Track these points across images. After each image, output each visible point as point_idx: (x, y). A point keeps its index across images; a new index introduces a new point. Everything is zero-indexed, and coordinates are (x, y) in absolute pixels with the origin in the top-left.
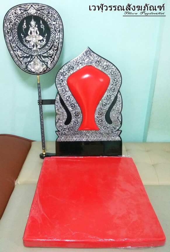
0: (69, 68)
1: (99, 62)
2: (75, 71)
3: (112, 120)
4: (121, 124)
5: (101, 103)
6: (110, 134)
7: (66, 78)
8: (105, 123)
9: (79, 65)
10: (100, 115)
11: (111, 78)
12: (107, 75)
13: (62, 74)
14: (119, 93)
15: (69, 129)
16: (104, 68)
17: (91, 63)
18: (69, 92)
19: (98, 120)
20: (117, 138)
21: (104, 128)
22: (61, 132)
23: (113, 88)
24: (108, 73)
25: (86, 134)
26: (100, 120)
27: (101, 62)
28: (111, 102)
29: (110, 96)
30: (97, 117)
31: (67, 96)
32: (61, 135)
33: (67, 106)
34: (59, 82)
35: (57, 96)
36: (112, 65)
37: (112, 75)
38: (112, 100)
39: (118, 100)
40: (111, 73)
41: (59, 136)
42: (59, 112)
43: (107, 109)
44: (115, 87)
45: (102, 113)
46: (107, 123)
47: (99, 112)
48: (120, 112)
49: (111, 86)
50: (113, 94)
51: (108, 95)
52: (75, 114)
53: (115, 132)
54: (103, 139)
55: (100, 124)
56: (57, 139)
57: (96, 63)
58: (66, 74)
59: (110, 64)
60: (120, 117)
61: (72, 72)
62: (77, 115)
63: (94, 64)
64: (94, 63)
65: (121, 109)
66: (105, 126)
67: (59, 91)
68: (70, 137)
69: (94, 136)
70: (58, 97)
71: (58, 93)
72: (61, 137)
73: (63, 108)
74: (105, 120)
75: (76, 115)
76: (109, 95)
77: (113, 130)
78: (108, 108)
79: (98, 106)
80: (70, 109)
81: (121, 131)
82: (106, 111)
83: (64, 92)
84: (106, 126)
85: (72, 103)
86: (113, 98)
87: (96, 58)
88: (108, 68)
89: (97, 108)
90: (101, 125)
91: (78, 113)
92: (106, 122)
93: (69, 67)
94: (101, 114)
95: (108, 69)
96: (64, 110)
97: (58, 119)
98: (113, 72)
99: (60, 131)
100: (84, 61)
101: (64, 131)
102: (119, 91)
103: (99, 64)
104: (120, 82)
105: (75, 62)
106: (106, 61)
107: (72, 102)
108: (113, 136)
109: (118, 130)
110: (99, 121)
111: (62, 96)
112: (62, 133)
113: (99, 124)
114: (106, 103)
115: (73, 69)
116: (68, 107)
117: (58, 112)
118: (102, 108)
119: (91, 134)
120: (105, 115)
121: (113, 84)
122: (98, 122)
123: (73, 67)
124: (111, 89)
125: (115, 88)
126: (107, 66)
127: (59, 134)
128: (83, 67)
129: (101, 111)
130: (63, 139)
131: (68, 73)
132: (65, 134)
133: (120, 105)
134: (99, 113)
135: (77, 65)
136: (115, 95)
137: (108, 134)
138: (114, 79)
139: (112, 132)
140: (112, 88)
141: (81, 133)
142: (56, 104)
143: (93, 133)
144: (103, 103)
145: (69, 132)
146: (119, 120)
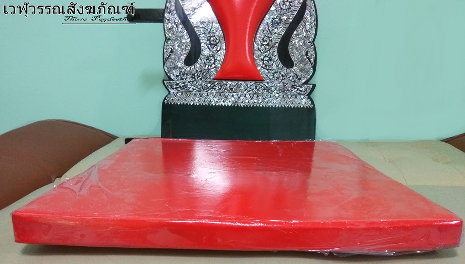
3: (294, 58)
4: (314, 68)
10: (266, 47)
19: (262, 57)
20: (304, 101)
21: (276, 76)
22: (175, 82)
28: (292, 17)
29: (290, 2)
30: (260, 51)
38: (295, 13)
39: (307, 12)
41: (169, 92)
42: (173, 34)
43: (282, 34)
45: (271, 41)
46: (281, 66)
47: (265, 39)
48: (311, 41)
51: (286, 0)
52: (208, 40)
53: (301, 87)
54: (271, 102)
56: (165, 99)
60: (312, 51)
62: (213, 44)
65: (314, 33)
66: (276, 72)
69: (252, 95)
72: (175, 93)
73: (181, 26)
74: (277, 57)
78: (285, 30)
79: (262, 25)
82: (280, 37)
84: (280, 73)
86: (298, 9)
89: (261, 29)
90: (268, 70)
94: (268, 45)
96: (184, 30)
97: (170, 49)
101: (182, 79)
108: (296, 97)
109: (307, 83)
112: (177, 84)
113: (264, 66)
114: (280, 19)
117: (171, 36)
118: (271, 30)
120: (277, 45)
122: (261, 63)
127: (171, 86)
129: (269, 37)
130: (179, 98)
132: (184, 87)
133: (312, 25)
137: (284, 92)
139: (292, 86)
141: (221, 86)
142: (166, 15)
143: (248, 87)
144: (274, 18)
145: (193, 82)
146: (309, 59)
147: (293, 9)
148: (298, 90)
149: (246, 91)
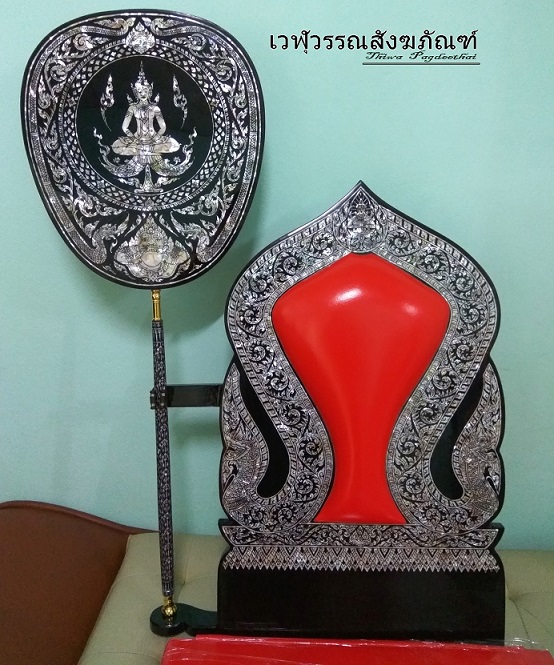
0: (282, 261)
1: (402, 239)
2: (305, 275)
3: (463, 480)
4: (501, 498)
5: (414, 408)
6: (453, 540)
7: (271, 302)
8: (431, 492)
9: (321, 251)
10: (409, 459)
11: (453, 303)
12: (437, 294)
13: (253, 284)
14: (489, 367)
15: (276, 513)
16: (426, 266)
17: (372, 243)
18: (281, 358)
19: (403, 479)
20: (483, 559)
21: (429, 514)
22: (242, 526)
23: (464, 347)
24: (441, 284)
25: (347, 539)
26: (408, 477)
27: (411, 241)
28: (456, 404)
29: (451, 377)
30: (398, 467)
31: (270, 374)
32: (244, 539)
33: (271, 414)
34: (242, 318)
35: (229, 373)
36: (457, 253)
37: (459, 292)
38: (462, 396)
39: (485, 394)
40: (454, 283)
41: (232, 546)
42: (236, 438)
43: (439, 434)
44: (473, 342)
45: (419, 448)
46: (438, 493)
47: (406, 445)
48: (493, 448)
49: (455, 336)
50: (462, 371)
51: (443, 373)
52: (301, 449)
53: (477, 534)
54: (421, 563)
55: (410, 495)
56: (223, 559)
57: (392, 243)
58: (268, 285)
59: (449, 248)
60: (496, 467)
61: (291, 280)
62: (311, 455)
63: (382, 250)
64: (384, 244)
65: (498, 433)
66: (430, 507)
67: (241, 353)
68: (279, 550)
69: (385, 550)
70: (235, 379)
71: (236, 360)
72: (243, 548)
73: (252, 424)
74: (430, 479)
75: (306, 455)
76: (447, 374)
77: (465, 523)
78: (443, 428)
79: (401, 420)
80: (282, 427)
81: (502, 530)
82: (436, 441)
83: (259, 358)
84: (436, 507)
85: (293, 405)
86: (466, 389)
87: (393, 226)
88: (441, 264)
89: (398, 427)
90: (413, 502)
91: (317, 445)
92: (433, 487)
93: (284, 258)
94: (412, 455)
95: (442, 268)
96: (257, 432)
97: (232, 468)
98: (463, 280)
99: (237, 524)
100: (345, 235)
101: (254, 522)
102: (488, 360)
103: (406, 249)
104: (494, 321)
105: (306, 241)
106: (433, 237)
107: (294, 400)
108: (468, 552)
109: (487, 525)
110: (403, 484)
111: (249, 375)
112: (246, 532)
113: (406, 495)
114: (433, 409)
115: (298, 266)
116: (276, 421)
117: (234, 442)
118: (417, 428)
119: (373, 540)
120: (429, 456)
121: (462, 330)
122: (401, 489)
123: (299, 260)
124: (455, 351)
125: (471, 348)
126: (437, 256)
127: (235, 535)
128: (337, 258)
129: (414, 441)
130: (248, 558)
131: (276, 284)
132: (259, 537)
133: (495, 418)
134: (404, 449)
135: (316, 251)
136: (473, 374)
137: (445, 542)
138: (467, 311)
139: (461, 531)
140: (457, 345)
141: (328, 534)
142: (225, 405)
143: (377, 534)
144: (423, 407)
145: (275, 526)
146: (490, 481)
147: (457, 389)
148: (471, 538)
149: (375, 543)
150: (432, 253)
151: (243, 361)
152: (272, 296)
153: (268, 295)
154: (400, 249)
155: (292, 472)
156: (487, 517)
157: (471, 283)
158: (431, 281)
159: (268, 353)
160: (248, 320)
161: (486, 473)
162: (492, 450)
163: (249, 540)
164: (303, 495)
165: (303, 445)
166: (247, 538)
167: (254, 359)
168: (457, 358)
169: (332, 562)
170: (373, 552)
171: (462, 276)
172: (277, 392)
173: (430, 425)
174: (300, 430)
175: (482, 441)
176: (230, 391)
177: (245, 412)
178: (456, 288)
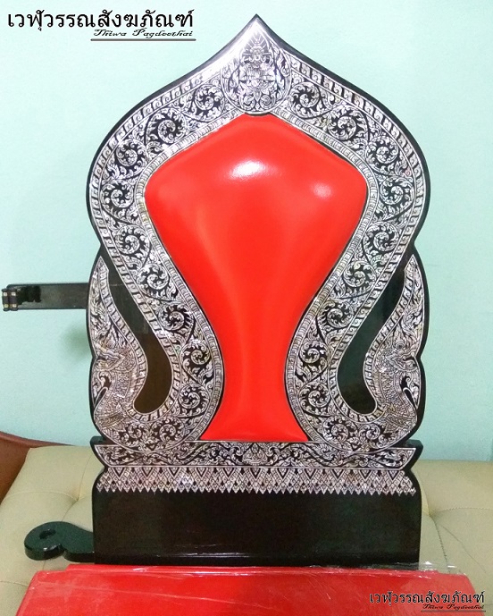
0: (156, 125)
2: (185, 145)
3: (375, 392)
4: (420, 413)
5: (319, 309)
6: (362, 459)
7: (144, 181)
8: (337, 404)
9: (206, 112)
10: (313, 368)
11: (371, 179)
12: (353, 169)
13: (120, 156)
14: (413, 260)
15: (157, 429)
16: (339, 131)
17: (271, 101)
18: (160, 249)
19: (305, 391)
20: (396, 482)
21: (334, 431)
22: (118, 445)
23: (383, 235)
24: (357, 155)
25: (240, 458)
26: (312, 389)
27: (321, 98)
28: (371, 304)
29: (367, 272)
30: (300, 377)
31: (147, 269)
32: (120, 459)
33: (148, 318)
34: (108, 200)
35: (95, 268)
36: (379, 114)
37: (380, 165)
38: (377, 295)
39: (405, 292)
40: (374, 153)
41: (106, 467)
42: (109, 347)
43: (349, 340)
44: (394, 229)
45: (324, 356)
46: (345, 407)
47: (310, 352)
48: (413, 355)
49: (373, 221)
50: (379, 265)
51: (357, 267)
52: (185, 357)
53: (391, 452)
54: (324, 484)
55: (314, 409)
56: (97, 481)
57: (297, 101)
58: (140, 157)
59: (369, 107)
60: (415, 377)
61: (169, 151)
63: (285, 110)
64: (286, 102)
65: (420, 338)
66: (336, 422)
67: (108, 243)
68: (161, 471)
69: (284, 470)
70: (103, 275)
71: (102, 252)
72: (119, 468)
73: (127, 329)
74: (337, 390)
75: (192, 365)
76: (361, 269)
77: (376, 441)
78: (354, 332)
79: (305, 323)
80: (163, 333)
81: (419, 449)
82: (345, 347)
83: (132, 251)
84: (344, 422)
85: (175, 307)
86: (383, 286)
87: (298, 77)
88: (359, 129)
89: (301, 332)
90: (317, 417)
91: (204, 353)
92: (340, 399)
93: (159, 121)
94: (316, 364)
95: (359, 135)
96: (132, 338)
97: (103, 381)
98: (385, 149)
99: (112, 443)
100: (236, 90)
101: (131, 440)
102: (411, 250)
103: (314, 108)
104: (421, 201)
105: (186, 98)
106: (349, 93)
107: (176, 301)
108: (379, 473)
109: (403, 443)
111: (120, 271)
112: (122, 451)
113: (308, 409)
114: (343, 310)
115: (177, 132)
116: (154, 326)
117: (104, 350)
118: (323, 332)
119: (269, 459)
120: (336, 365)
121: (381, 214)
122: (303, 402)
123: (178, 124)
124: (371, 240)
125: (392, 236)
126: (355, 118)
127: (109, 455)
128: (227, 121)
129: (319, 348)
130: (127, 480)
131: (150, 156)
132: (138, 456)
133: (417, 321)
134: (308, 357)
135: (199, 111)
136: (392, 268)
137: (353, 462)
138: (388, 189)
139: (372, 450)
140: (375, 233)
141: (217, 452)
142: (92, 306)
143: (275, 453)
144: (331, 308)
145: (156, 444)
146: (408, 393)
147: (373, 286)
148: (383, 457)
149: (272, 462)
150: (348, 113)
151: (111, 253)
152: (146, 171)
153: (139, 170)
154: (307, 109)
155: (175, 384)
156: (403, 434)
157: (395, 153)
158: (345, 151)
159: (142, 244)
160: (116, 202)
161: (404, 384)
162: (411, 358)
163: (126, 460)
164: (188, 410)
165: (188, 353)
166: (124, 458)
167: (125, 251)
168: (374, 249)
169: (222, 484)
170: (269, 472)
171: (384, 145)
172: (155, 291)
173: (338, 329)
174: (183, 335)
175: (400, 347)
176: (97, 289)
177: (117, 315)
178: (376, 160)
